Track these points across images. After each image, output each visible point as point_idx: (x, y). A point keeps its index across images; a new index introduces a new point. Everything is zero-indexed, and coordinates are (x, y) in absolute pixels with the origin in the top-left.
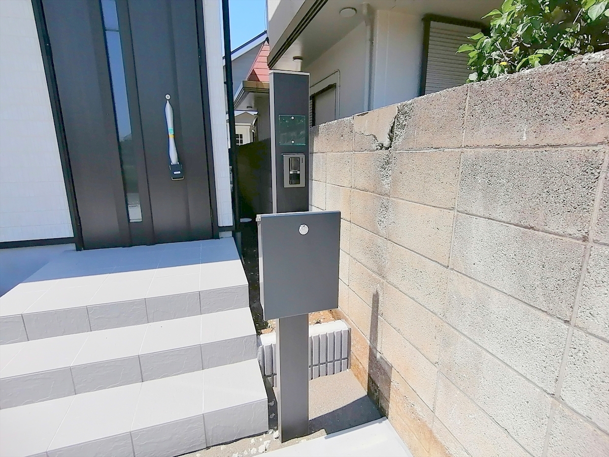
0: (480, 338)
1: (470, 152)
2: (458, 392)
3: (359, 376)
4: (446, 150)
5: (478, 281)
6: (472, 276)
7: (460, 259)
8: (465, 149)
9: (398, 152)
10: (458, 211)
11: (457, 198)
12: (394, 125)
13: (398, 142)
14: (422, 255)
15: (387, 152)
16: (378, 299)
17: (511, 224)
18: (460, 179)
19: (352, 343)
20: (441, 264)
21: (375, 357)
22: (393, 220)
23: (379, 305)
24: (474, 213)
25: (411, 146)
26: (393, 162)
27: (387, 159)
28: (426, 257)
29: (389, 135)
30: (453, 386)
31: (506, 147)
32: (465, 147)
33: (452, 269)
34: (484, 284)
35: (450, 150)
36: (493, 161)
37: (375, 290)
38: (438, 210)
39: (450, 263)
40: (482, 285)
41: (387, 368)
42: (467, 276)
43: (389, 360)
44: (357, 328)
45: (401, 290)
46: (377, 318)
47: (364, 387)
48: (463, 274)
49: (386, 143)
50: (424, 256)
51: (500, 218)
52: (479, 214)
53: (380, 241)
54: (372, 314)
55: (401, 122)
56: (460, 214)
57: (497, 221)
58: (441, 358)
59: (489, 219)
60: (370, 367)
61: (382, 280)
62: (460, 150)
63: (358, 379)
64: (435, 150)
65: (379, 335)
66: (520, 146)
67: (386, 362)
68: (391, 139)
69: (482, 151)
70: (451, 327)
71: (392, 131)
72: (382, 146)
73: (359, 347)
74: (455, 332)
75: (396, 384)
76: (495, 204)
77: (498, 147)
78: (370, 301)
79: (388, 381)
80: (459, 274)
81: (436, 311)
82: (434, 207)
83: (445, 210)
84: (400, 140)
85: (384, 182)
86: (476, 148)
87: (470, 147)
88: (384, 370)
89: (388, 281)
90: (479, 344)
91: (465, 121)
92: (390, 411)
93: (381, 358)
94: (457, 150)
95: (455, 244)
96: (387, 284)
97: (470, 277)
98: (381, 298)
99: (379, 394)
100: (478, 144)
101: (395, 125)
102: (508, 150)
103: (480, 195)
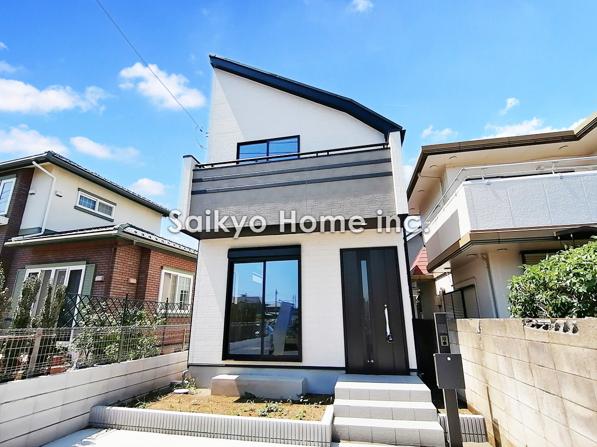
4: (490, 336)
9: (484, 334)
10: (496, 354)
15: (480, 335)
22: (486, 360)
26: (483, 339)
27: (480, 337)
42: (501, 374)
45: (492, 387)
53: (484, 369)
59: (500, 355)
68: (480, 330)
71: (479, 328)
72: (478, 332)
76: (500, 351)
81: (500, 390)
85: (481, 346)
101: (480, 326)
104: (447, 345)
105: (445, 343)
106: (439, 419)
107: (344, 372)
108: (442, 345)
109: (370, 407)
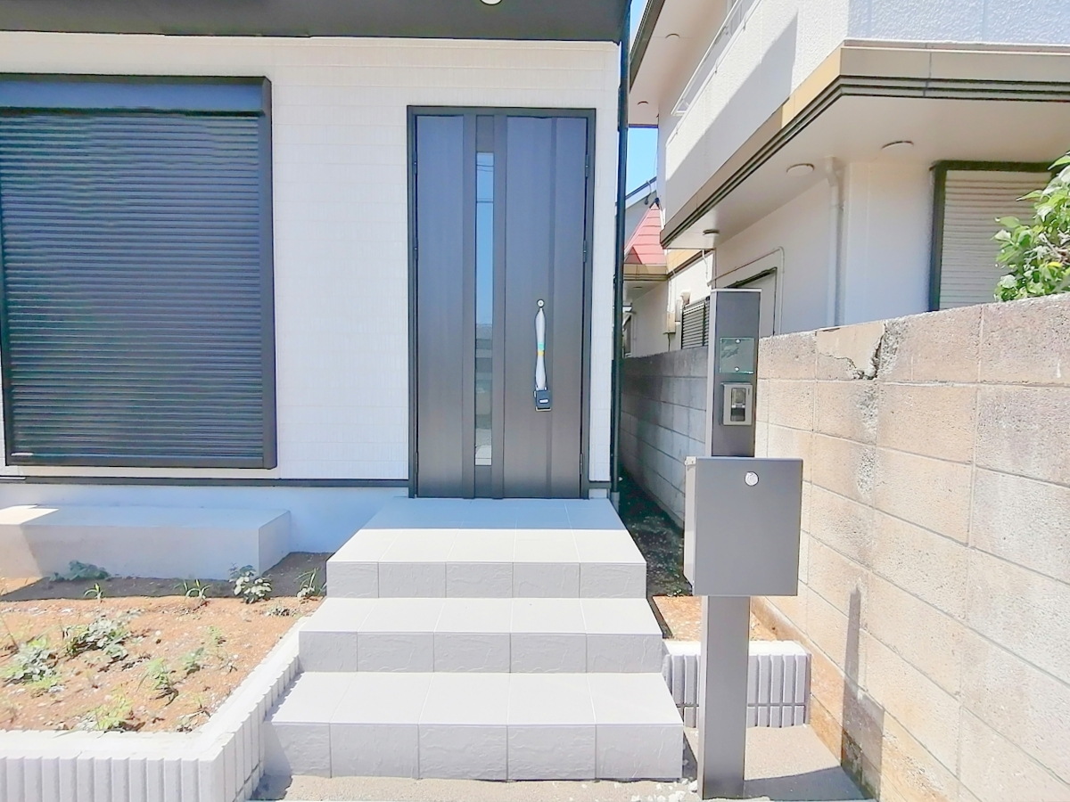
0: (1022, 646)
1: (989, 389)
2: (995, 737)
3: (825, 734)
4: (956, 385)
5: (1012, 563)
6: (1002, 556)
7: (983, 533)
8: (982, 385)
9: (886, 383)
10: (977, 466)
11: (974, 448)
12: (879, 347)
13: (885, 371)
14: (928, 529)
15: (870, 383)
16: (859, 601)
17: (1050, 482)
18: (977, 423)
19: (813, 680)
20: (957, 542)
21: (855, 698)
22: (882, 480)
23: (861, 611)
24: (1000, 468)
25: (906, 378)
26: (881, 397)
27: (871, 392)
28: (935, 532)
29: (873, 360)
30: (986, 728)
31: (1036, 385)
32: (981, 382)
33: (973, 548)
34: (1021, 566)
35: (962, 385)
36: (1020, 401)
37: (855, 588)
38: (948, 464)
39: (970, 538)
40: (1017, 567)
41: (874, 714)
42: (995, 556)
43: (879, 700)
44: (822, 653)
45: (897, 583)
46: (858, 632)
47: (834, 754)
48: (990, 554)
49: (869, 370)
50: (931, 531)
51: (1035, 475)
52: (1007, 470)
53: (861, 511)
54: (849, 626)
55: (891, 344)
56: (980, 470)
57: (1032, 478)
58: (963, 685)
59: (1020, 476)
60: (845, 715)
61: (866, 571)
62: (975, 385)
63: (824, 740)
64: (941, 384)
65: (861, 660)
66: (1052, 384)
67: (873, 703)
68: (876, 366)
69: (1005, 388)
70: (977, 635)
71: (876, 356)
72: (862, 375)
73: (825, 686)
74: (983, 640)
75: (891, 739)
76: (1027, 457)
77: (1026, 384)
78: (845, 605)
79: (878, 736)
80: (984, 554)
81: (952, 612)
82: (943, 460)
83: (958, 464)
84: (890, 368)
85: (866, 425)
86: (996, 384)
87: (989, 383)
88: (870, 717)
89: (876, 571)
90: (1021, 655)
91: (981, 350)
92: (882, 789)
93: (865, 697)
94: (971, 386)
95: (976, 512)
96: (874, 576)
97: (998, 557)
98: (863, 600)
99: (862, 761)
100: (999, 379)
101: (882, 347)
102: (1039, 389)
103: (1006, 444)
104: (748, 421)
105: (739, 413)
106: (666, 665)
107: (405, 491)
108: (727, 420)
109: (434, 636)
